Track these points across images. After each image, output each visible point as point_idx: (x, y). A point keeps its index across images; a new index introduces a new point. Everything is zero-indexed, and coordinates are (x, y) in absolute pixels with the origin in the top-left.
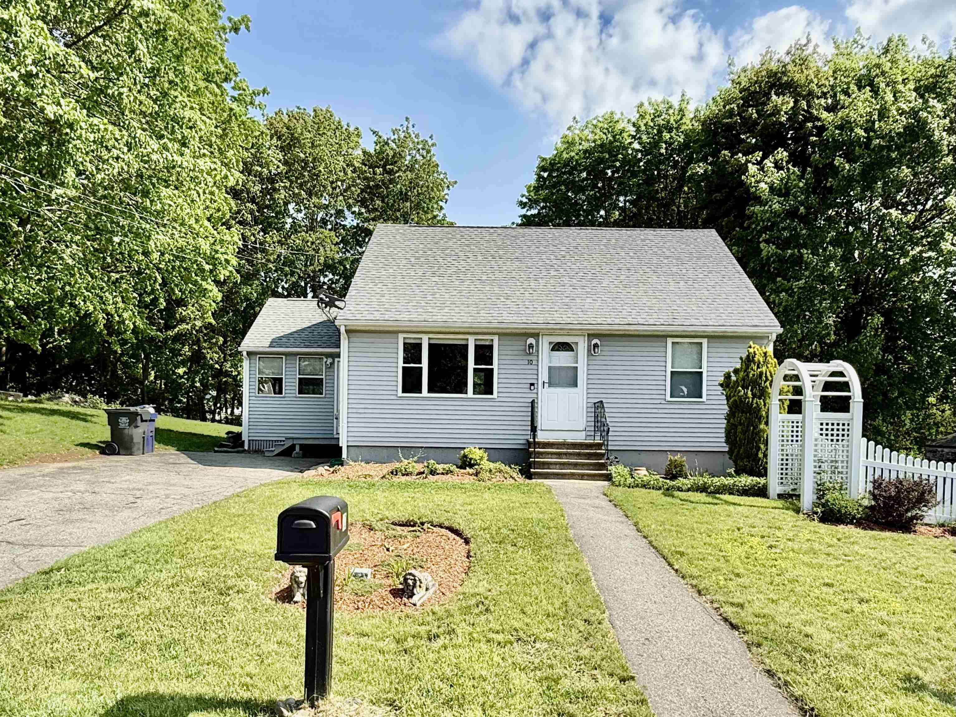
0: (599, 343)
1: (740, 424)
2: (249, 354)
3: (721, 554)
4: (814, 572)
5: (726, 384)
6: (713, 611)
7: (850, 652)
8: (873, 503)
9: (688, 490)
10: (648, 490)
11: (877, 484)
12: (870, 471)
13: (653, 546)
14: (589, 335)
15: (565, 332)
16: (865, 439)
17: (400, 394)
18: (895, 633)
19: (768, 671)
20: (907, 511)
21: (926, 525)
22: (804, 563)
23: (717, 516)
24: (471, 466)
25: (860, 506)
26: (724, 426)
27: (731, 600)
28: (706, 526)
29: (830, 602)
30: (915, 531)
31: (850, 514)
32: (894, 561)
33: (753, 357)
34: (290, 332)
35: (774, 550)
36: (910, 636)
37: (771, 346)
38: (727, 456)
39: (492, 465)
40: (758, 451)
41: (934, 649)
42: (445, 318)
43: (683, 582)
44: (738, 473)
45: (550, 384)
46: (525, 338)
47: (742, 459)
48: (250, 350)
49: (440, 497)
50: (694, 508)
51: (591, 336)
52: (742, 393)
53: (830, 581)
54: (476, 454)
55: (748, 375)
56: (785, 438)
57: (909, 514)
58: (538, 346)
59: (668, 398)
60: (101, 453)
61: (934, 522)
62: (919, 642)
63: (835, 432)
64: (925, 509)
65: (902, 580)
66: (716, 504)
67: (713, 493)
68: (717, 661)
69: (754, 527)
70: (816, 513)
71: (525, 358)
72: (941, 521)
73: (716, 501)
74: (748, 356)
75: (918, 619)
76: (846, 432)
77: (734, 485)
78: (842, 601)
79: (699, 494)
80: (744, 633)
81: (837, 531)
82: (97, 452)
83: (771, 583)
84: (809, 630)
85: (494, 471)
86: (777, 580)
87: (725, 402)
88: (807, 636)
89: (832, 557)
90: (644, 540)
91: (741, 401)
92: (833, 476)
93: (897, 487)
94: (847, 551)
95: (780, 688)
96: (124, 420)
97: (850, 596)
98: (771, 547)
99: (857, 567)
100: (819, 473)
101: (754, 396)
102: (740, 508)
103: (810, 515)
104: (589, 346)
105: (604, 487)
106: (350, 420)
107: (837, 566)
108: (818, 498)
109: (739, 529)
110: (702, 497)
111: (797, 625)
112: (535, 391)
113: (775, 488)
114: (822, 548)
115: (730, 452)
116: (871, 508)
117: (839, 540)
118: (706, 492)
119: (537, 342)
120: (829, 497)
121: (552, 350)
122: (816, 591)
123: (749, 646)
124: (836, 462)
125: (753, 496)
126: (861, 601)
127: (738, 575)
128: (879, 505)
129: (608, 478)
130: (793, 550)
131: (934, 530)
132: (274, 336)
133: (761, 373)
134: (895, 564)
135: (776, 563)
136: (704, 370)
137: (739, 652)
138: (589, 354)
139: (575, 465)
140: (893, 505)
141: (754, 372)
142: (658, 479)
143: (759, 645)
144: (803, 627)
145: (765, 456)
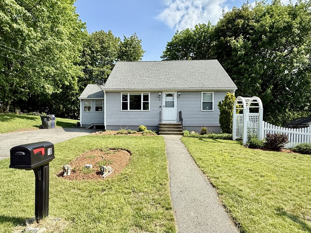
0: (180, 94)
1: (224, 117)
2: (81, 100)
3: (214, 159)
4: (245, 166)
5: (220, 105)
6: (207, 180)
7: (256, 197)
8: (267, 142)
9: (207, 138)
10: (194, 138)
11: (268, 136)
12: (266, 132)
13: (192, 156)
14: (177, 91)
15: (170, 91)
16: (264, 121)
17: (121, 110)
18: (274, 190)
19: (224, 205)
20: (278, 144)
21: (285, 149)
22: (242, 162)
23: (215, 146)
24: (141, 131)
25: (262, 143)
26: (219, 118)
27: (214, 176)
28: (211, 149)
29: (250, 176)
30: (281, 151)
31: (259, 145)
32: (274, 161)
33: (228, 97)
34: (93, 93)
35: (232, 158)
36: (279, 191)
37: (234, 93)
38: (220, 127)
39: (147, 131)
40: (229, 126)
41: (289, 196)
42: (134, 87)
43: (199, 169)
44: (223, 132)
45: (166, 107)
46: (158, 93)
47: (224, 128)
48: (82, 99)
49: (128, 141)
50: (208, 144)
51: (178, 92)
52: (224, 108)
53: (250, 169)
54: (143, 127)
55: (226, 102)
56: (238, 121)
57: (279, 145)
58: (162, 95)
59: (202, 110)
60: (39, 128)
61: (287, 148)
62: (283, 193)
63: (254, 119)
64: (284, 143)
65: (276, 168)
66: (215, 142)
67: (215, 139)
68: (205, 201)
69: (226, 150)
70: (248, 145)
71: (158, 99)
72: (290, 148)
73: (215, 141)
74: (226, 96)
75: (283, 184)
76: (257, 119)
77: (222, 136)
78: (255, 176)
79: (210, 139)
80: (217, 189)
81: (254, 151)
82: (38, 128)
83: (230, 170)
84: (241, 188)
85: (148, 132)
86: (232, 168)
87: (219, 111)
88: (240, 190)
89: (252, 160)
90: (189, 154)
91: (224, 110)
92: (253, 133)
93: (275, 137)
94: (257, 158)
95: (228, 213)
96: (45, 119)
97: (257, 174)
98: (231, 156)
99: (261, 164)
100: (249, 132)
101: (228, 108)
102: (223, 144)
103: (246, 146)
104: (177, 95)
105: (180, 137)
106: (107, 118)
107: (254, 163)
108: (248, 140)
109: (221, 151)
110: (211, 140)
111: (237, 186)
112: (161, 108)
113: (235, 137)
114: (249, 157)
115: (221, 126)
116: (266, 143)
117: (255, 154)
118: (213, 138)
119: (162, 94)
120: (252, 140)
121: (166, 96)
122: (245, 172)
123: (218, 194)
124: (254, 129)
125: (228, 140)
126: (262, 176)
127: (219, 167)
128: (269, 142)
129: (183, 134)
130: (239, 158)
131: (287, 150)
132: (88, 95)
133: (230, 101)
134: (274, 162)
135: (232, 162)
136: (213, 101)
137: (214, 197)
138: (178, 97)
139: (173, 131)
140: (273, 142)
141: (228, 101)
142: (197, 134)
143: (222, 194)
144: (239, 187)
145: (232, 127)
